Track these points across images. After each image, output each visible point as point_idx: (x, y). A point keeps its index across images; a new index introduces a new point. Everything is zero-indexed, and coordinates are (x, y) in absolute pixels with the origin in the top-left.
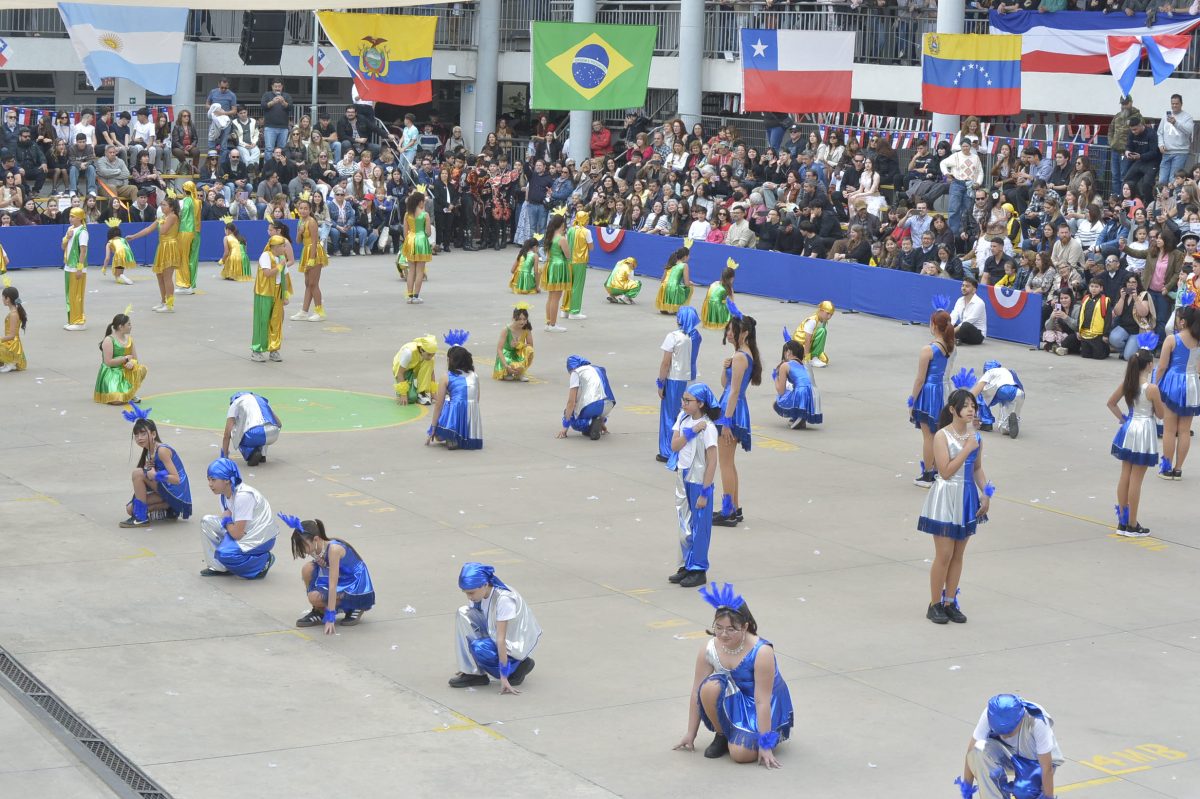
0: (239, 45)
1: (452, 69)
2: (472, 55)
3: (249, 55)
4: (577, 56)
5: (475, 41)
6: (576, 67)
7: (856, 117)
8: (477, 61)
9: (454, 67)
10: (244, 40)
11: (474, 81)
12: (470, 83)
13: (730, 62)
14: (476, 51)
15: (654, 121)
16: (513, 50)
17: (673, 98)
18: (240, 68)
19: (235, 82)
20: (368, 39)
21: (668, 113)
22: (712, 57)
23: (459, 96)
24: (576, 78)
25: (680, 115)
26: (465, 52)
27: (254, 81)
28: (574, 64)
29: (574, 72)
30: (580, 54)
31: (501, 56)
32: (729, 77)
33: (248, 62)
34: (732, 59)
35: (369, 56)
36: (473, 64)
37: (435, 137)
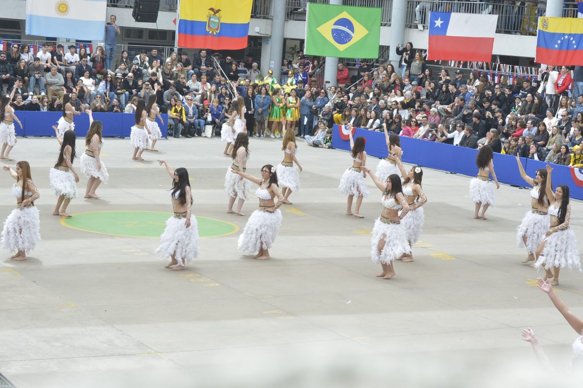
0: (132, 10)
1: (257, 29)
2: (269, 21)
3: (138, 17)
4: (335, 24)
5: (272, 13)
6: (334, 31)
7: (495, 66)
8: (272, 26)
9: (259, 28)
10: (135, 8)
11: (270, 37)
12: (267, 38)
13: (421, 30)
14: (271, 19)
15: (375, 64)
16: (293, 19)
17: (386, 51)
18: (132, 23)
19: (128, 32)
20: (212, 9)
21: (383, 60)
22: (410, 27)
23: (261, 45)
24: (334, 38)
25: (390, 61)
26: (265, 20)
27: (140, 32)
28: (332, 29)
29: (333, 34)
30: (336, 23)
31: (286, 23)
32: (421, 40)
33: (137, 20)
34: (422, 29)
35: (212, 19)
36: (269, 27)
37: (246, 69)
